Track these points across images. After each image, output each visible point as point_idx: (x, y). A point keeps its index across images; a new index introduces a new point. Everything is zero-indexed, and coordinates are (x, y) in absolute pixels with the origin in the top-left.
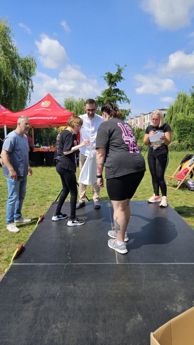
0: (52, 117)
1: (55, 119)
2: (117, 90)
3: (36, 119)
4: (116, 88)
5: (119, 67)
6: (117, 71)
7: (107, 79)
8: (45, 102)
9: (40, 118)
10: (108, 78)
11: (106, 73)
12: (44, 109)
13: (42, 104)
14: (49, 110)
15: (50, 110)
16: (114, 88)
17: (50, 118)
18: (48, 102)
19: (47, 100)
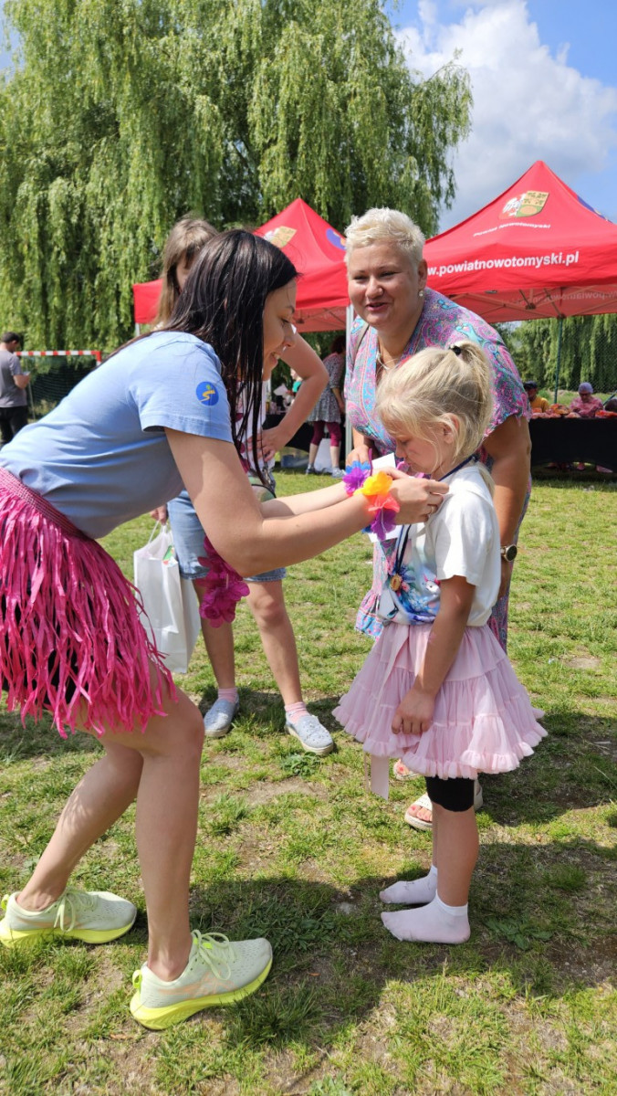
0: (557, 253)
1: (572, 265)
3: (479, 271)
8: (524, 196)
9: (499, 263)
12: (517, 224)
13: (506, 209)
14: (541, 226)
15: (545, 226)
17: (547, 262)
18: (537, 193)
19: (530, 189)
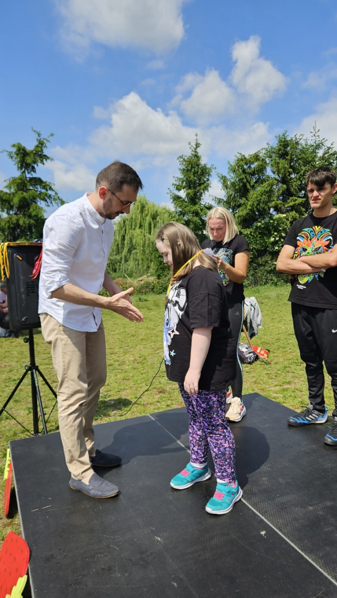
2: (38, 181)
4: (35, 175)
5: (39, 136)
6: (36, 143)
7: (15, 156)
10: (17, 154)
11: (14, 146)
16: (31, 176)
